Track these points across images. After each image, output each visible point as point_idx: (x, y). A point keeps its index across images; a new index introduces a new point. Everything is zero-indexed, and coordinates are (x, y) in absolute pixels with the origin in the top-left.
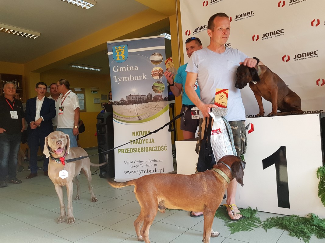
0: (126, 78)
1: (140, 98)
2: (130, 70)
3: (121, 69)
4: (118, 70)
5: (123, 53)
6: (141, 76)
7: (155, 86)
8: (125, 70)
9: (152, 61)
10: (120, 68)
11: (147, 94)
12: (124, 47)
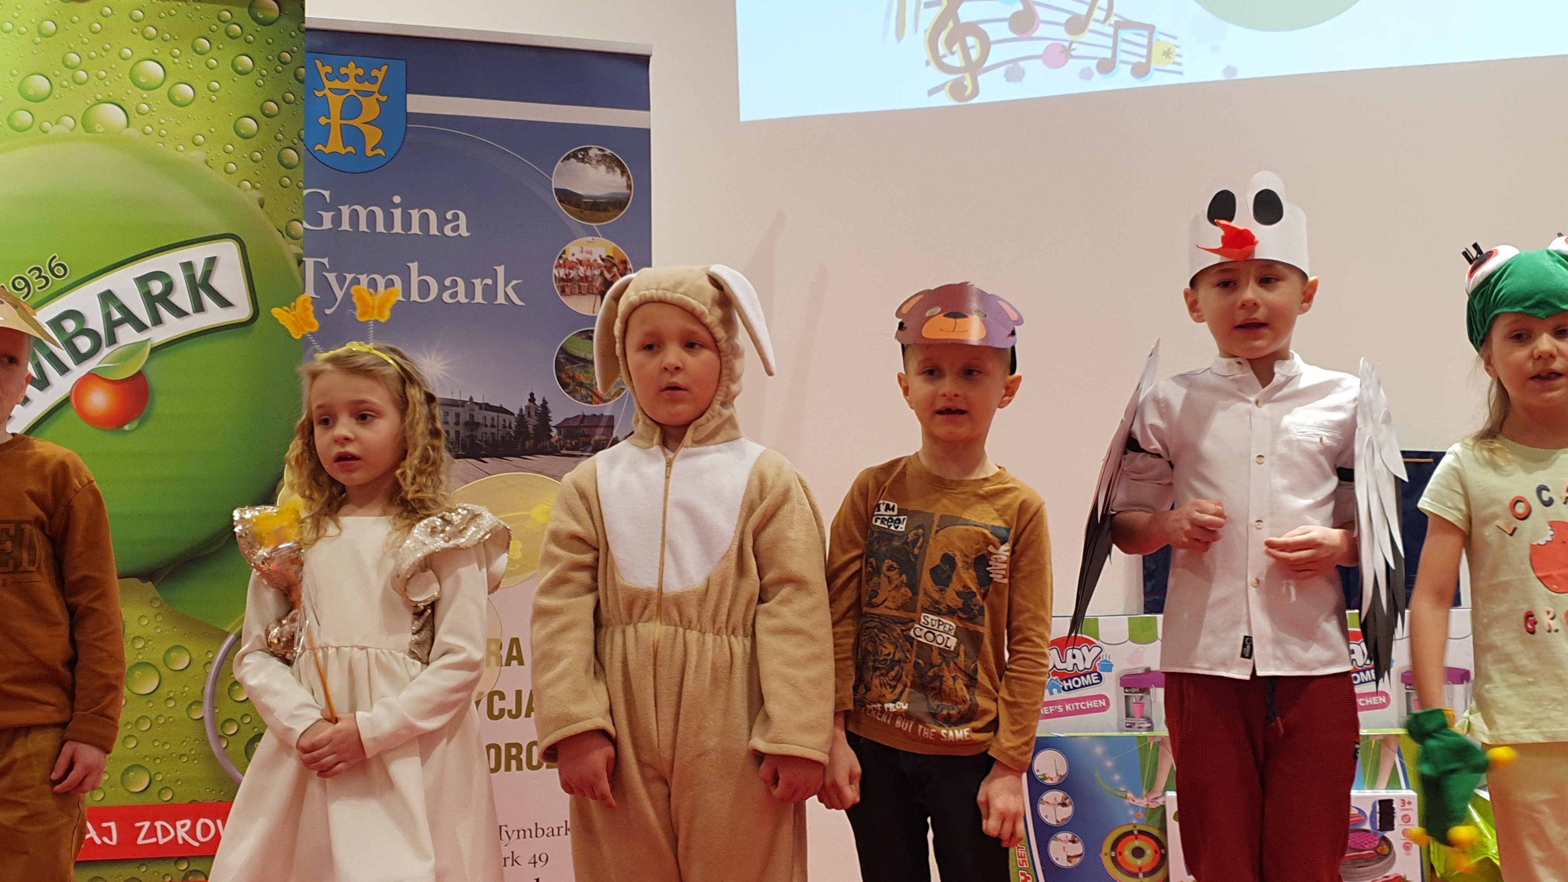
0: (381, 282)
1: (472, 425)
2: (415, 229)
3: (354, 215)
4: (327, 216)
5: (371, 108)
6: (489, 281)
7: (571, 358)
8: (380, 228)
9: (567, 197)
10: (345, 210)
11: (516, 404)
12: (380, 74)
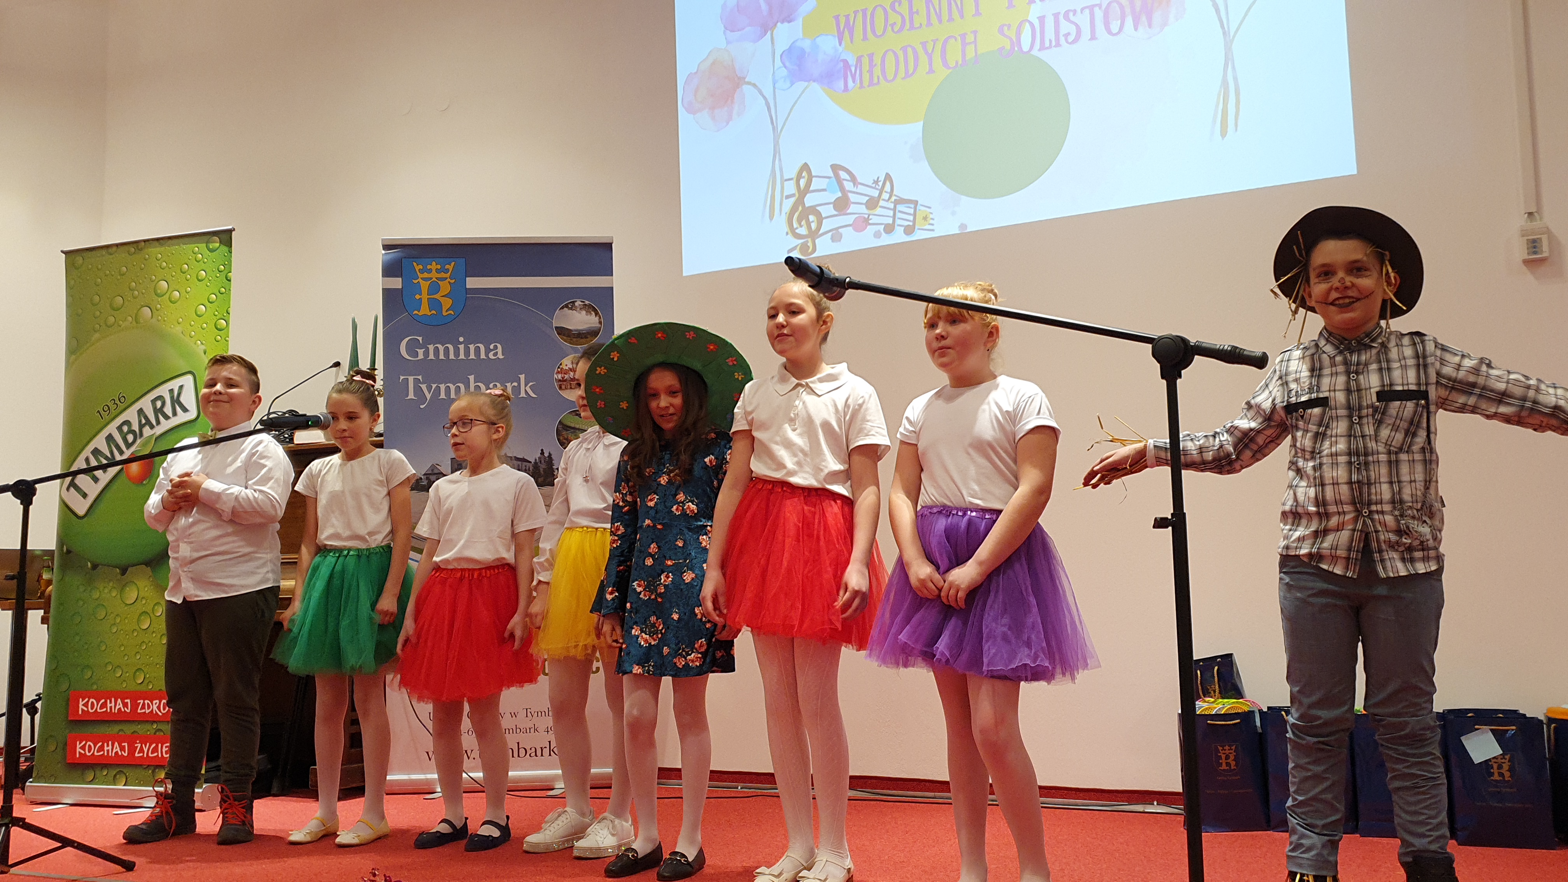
0: (452, 387)
2: (472, 356)
3: (437, 350)
4: (421, 352)
5: (445, 288)
6: (515, 384)
7: (567, 428)
8: (452, 356)
9: (561, 331)
10: (431, 348)
11: (532, 456)
12: (450, 267)
